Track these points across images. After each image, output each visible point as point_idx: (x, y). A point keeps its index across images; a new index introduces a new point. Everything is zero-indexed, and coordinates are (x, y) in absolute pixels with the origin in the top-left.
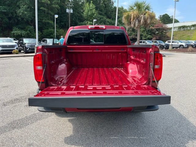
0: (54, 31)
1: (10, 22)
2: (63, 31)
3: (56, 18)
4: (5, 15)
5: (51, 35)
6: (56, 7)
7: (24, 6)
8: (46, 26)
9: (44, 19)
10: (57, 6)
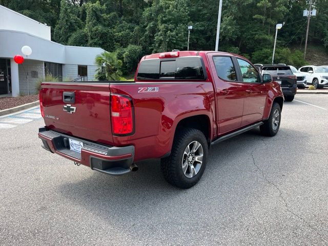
0: (272, 53)
1: (208, 44)
2: (289, 50)
3: (278, 30)
4: (203, 34)
5: (266, 60)
6: (281, 11)
7: (228, 17)
8: (259, 45)
9: (257, 34)
10: (283, 8)
